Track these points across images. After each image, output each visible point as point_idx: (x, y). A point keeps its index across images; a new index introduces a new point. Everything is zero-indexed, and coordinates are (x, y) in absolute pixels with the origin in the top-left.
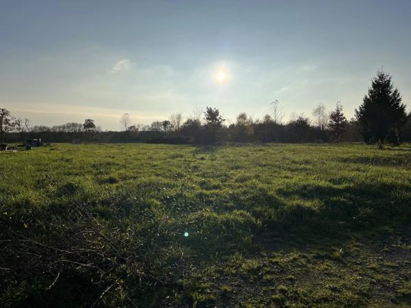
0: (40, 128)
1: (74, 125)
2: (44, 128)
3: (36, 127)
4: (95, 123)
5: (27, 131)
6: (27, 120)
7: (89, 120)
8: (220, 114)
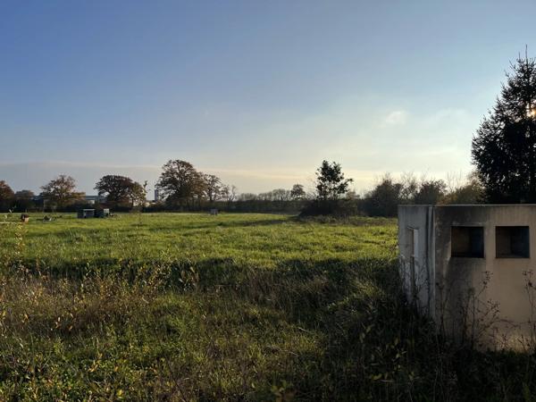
0: (247, 196)
1: (281, 192)
2: (251, 195)
3: (242, 195)
4: (304, 190)
5: (234, 200)
6: (234, 187)
7: (298, 186)
8: (342, 171)
